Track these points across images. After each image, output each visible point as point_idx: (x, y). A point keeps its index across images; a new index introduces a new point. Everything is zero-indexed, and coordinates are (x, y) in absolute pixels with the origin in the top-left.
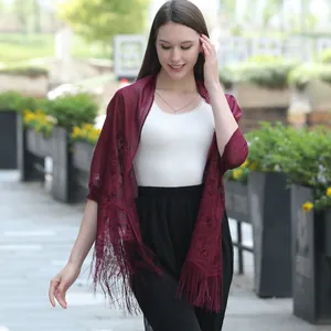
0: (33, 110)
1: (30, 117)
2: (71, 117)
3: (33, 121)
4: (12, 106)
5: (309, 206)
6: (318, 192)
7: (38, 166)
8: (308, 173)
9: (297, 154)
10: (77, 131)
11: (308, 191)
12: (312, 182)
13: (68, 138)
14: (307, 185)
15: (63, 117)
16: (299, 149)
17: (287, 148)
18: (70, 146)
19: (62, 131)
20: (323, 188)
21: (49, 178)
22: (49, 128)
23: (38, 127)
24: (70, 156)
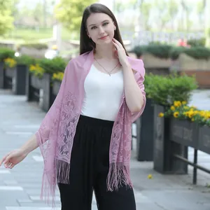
0: (34, 65)
1: (32, 68)
2: (52, 68)
3: (34, 71)
4: (24, 63)
5: (162, 115)
6: (167, 108)
7: (36, 94)
8: (162, 99)
9: (157, 89)
10: (55, 76)
11: (162, 107)
12: (164, 103)
13: (50, 79)
14: (161, 105)
15: (48, 69)
16: (158, 86)
17: (153, 85)
18: (51, 83)
19: (48, 76)
20: (169, 106)
21: (41, 100)
22: (42, 74)
23: (36, 74)
24: (51, 89)
